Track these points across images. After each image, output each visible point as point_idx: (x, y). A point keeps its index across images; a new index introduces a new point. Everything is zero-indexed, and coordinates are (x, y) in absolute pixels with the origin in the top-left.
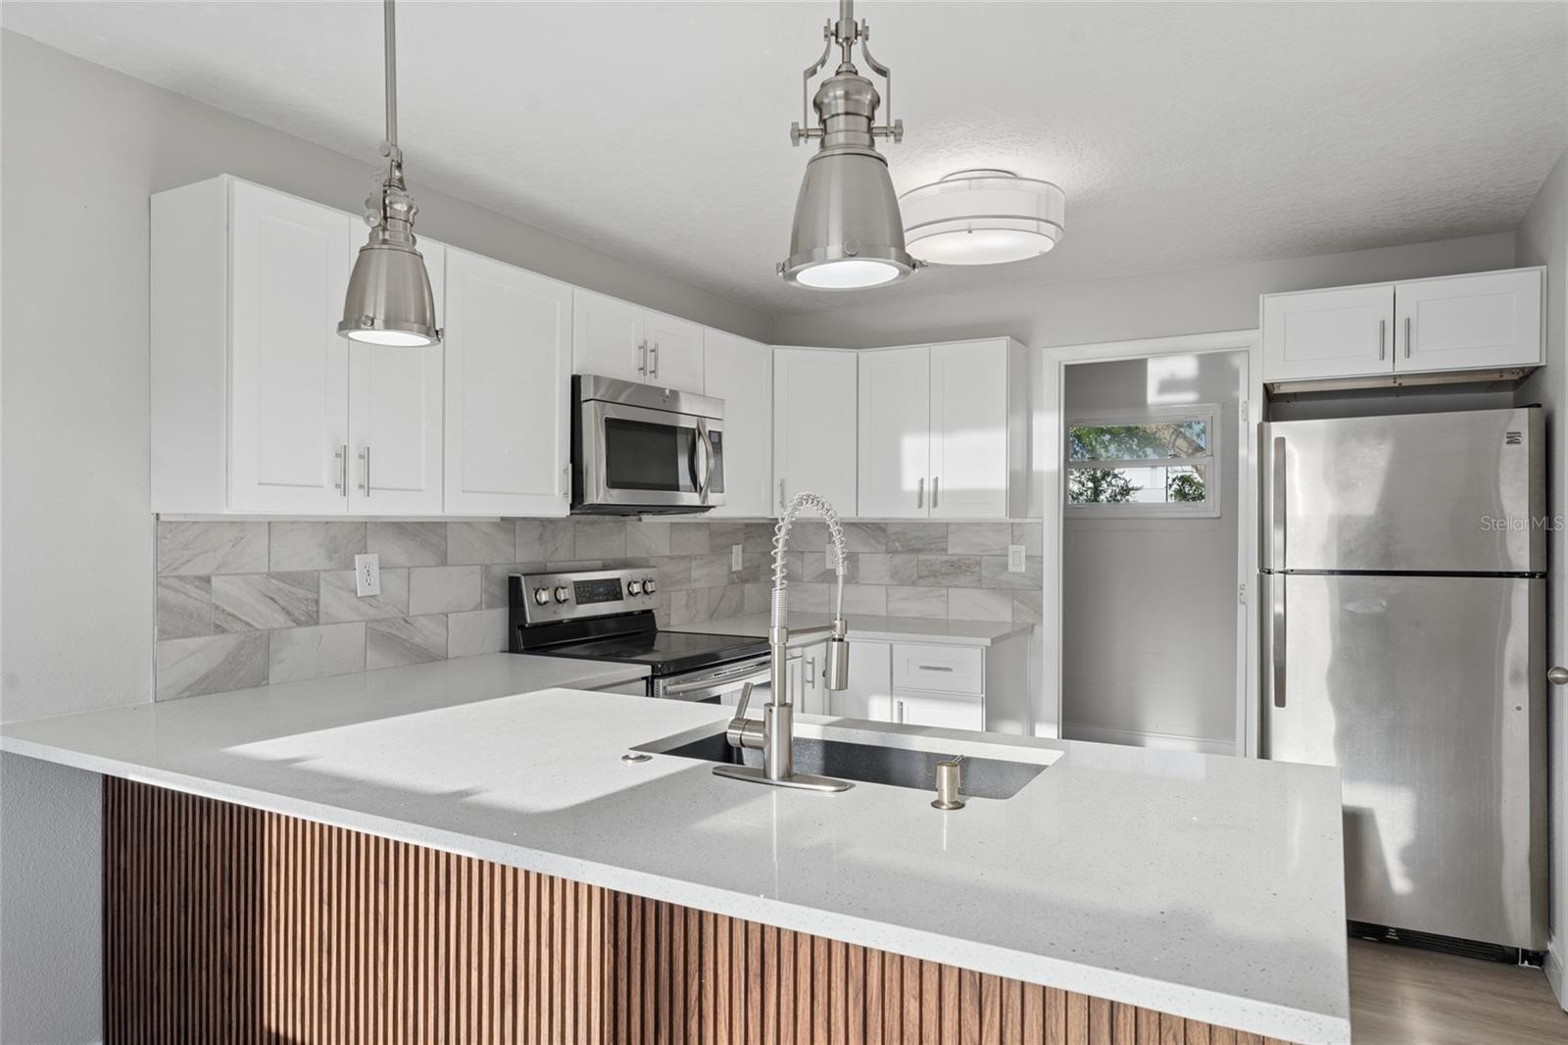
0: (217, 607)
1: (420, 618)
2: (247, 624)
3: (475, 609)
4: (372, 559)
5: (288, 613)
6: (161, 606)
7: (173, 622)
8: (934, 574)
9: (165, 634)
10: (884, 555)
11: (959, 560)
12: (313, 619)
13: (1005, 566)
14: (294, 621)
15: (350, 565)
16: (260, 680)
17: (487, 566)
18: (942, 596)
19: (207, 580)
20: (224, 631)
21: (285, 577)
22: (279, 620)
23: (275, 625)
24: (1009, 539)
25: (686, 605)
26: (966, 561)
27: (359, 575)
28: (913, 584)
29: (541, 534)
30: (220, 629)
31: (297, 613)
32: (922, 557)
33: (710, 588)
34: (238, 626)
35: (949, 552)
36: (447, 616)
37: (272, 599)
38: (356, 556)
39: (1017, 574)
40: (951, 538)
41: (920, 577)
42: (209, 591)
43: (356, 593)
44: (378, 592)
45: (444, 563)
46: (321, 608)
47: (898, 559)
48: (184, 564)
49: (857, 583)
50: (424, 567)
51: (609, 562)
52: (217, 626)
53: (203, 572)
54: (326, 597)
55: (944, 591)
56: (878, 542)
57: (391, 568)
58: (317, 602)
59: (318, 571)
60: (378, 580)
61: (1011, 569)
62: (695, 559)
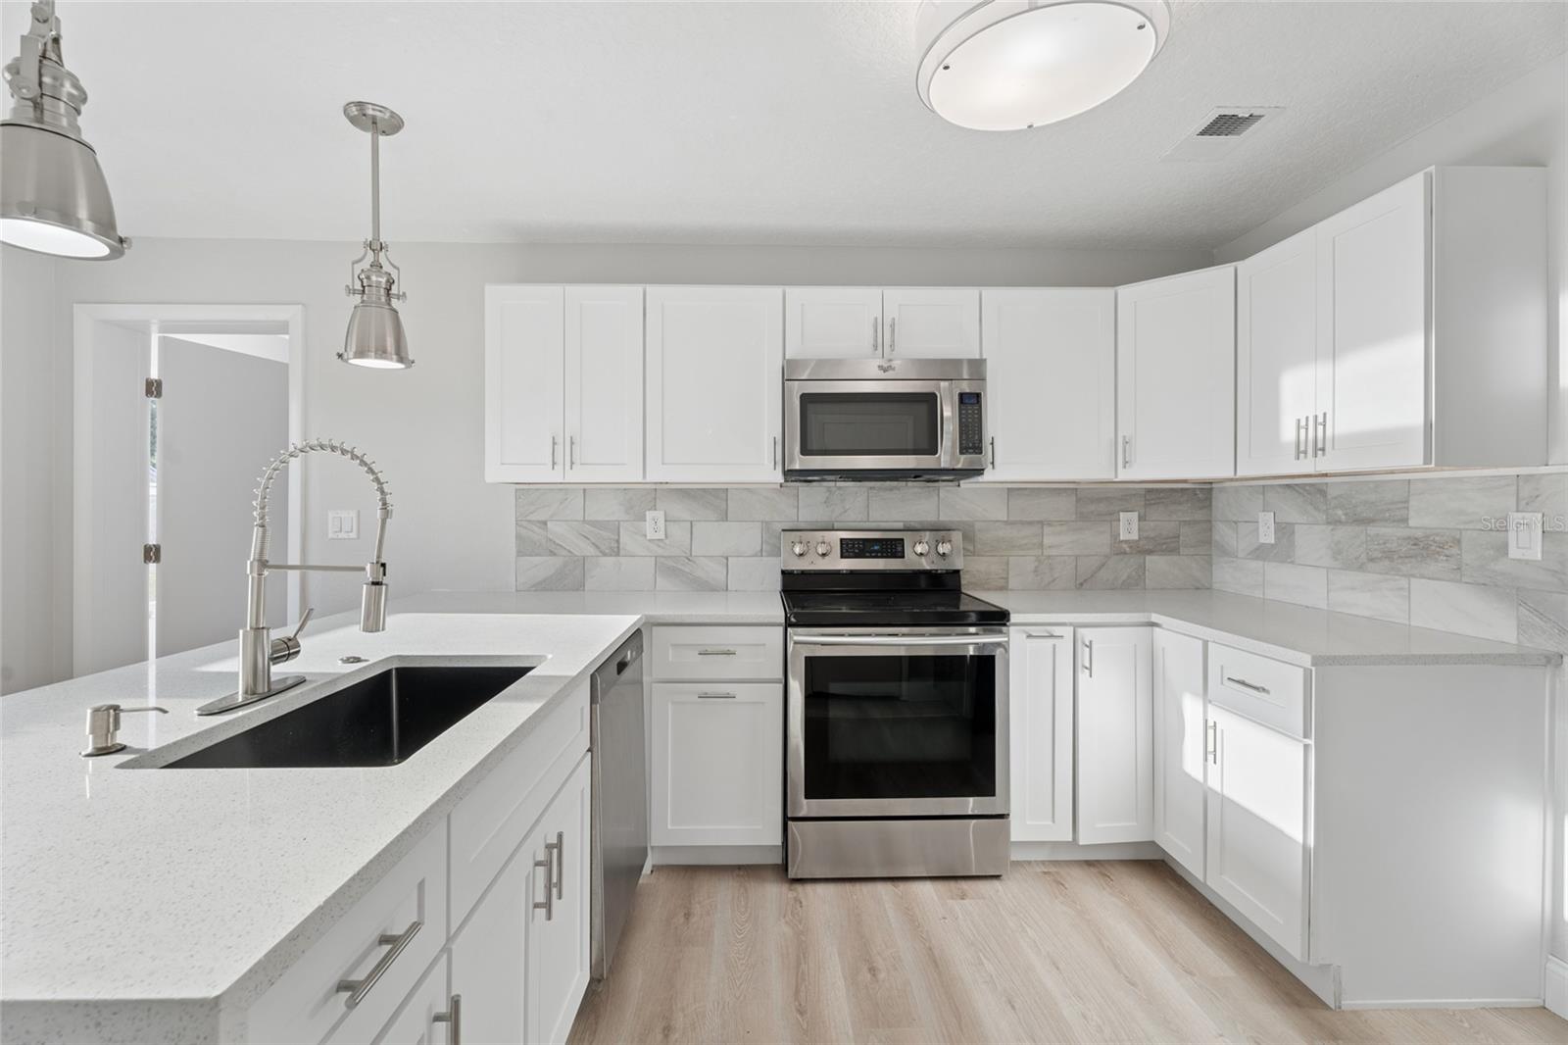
0: (551, 540)
1: (702, 558)
2: (569, 551)
3: (755, 555)
4: (660, 515)
5: (597, 547)
6: (518, 537)
7: (526, 547)
8: (1389, 555)
9: (520, 553)
10: (1324, 527)
11: (1428, 537)
12: (616, 552)
13: (1503, 549)
14: (601, 552)
15: (643, 519)
16: (580, 586)
17: (767, 522)
18: (1402, 589)
19: (545, 523)
20: (555, 554)
21: (594, 524)
22: (591, 551)
23: (588, 554)
24: (1512, 502)
25: (1035, 571)
26: (1437, 538)
27: (648, 526)
28: (1361, 568)
29: (827, 498)
30: (552, 553)
31: (603, 548)
32: (1372, 530)
33: (1077, 557)
34: (564, 553)
35: (1411, 523)
36: (727, 559)
37: (585, 537)
38: (647, 513)
39: (1527, 562)
40: (1413, 503)
41: (1372, 560)
42: (546, 529)
43: (645, 536)
44: (663, 537)
45: (725, 518)
46: (621, 546)
47: (1342, 532)
48: (531, 513)
49: (1292, 562)
50: (705, 521)
51: (912, 524)
52: (551, 552)
53: (543, 519)
54: (624, 539)
55: (1404, 582)
56: (1317, 509)
57: (674, 521)
58: (618, 541)
59: (619, 521)
60: (663, 529)
61: (1514, 553)
62: (1050, 525)
